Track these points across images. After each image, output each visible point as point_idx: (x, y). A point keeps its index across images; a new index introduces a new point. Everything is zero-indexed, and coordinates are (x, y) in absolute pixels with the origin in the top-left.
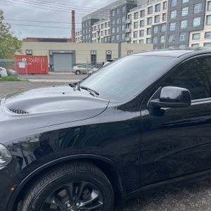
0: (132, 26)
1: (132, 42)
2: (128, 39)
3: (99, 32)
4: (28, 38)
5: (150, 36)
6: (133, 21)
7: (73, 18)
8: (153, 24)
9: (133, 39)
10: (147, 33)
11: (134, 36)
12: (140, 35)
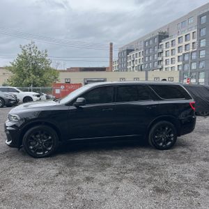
0: (164, 54)
1: (164, 69)
2: (160, 67)
3: (133, 61)
4: (71, 68)
5: (181, 63)
6: (165, 50)
7: (111, 49)
8: (184, 52)
9: (165, 67)
10: (179, 61)
11: (166, 64)
12: (172, 63)
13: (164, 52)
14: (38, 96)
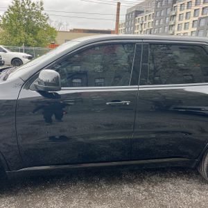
0: (177, 18)
1: (176, 35)
2: (171, 32)
4: (74, 29)
5: (195, 29)
6: (179, 13)
8: (200, 16)
9: (176, 32)
10: (193, 27)
11: (178, 29)
12: (185, 28)
13: (178, 15)
14: (29, 58)
